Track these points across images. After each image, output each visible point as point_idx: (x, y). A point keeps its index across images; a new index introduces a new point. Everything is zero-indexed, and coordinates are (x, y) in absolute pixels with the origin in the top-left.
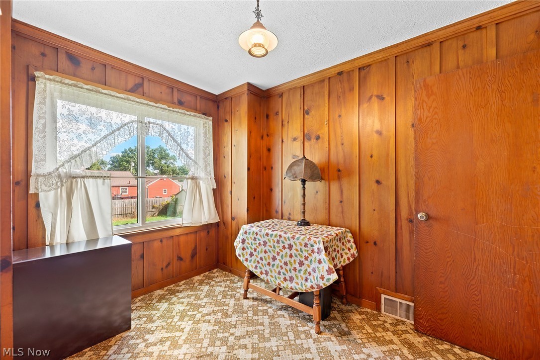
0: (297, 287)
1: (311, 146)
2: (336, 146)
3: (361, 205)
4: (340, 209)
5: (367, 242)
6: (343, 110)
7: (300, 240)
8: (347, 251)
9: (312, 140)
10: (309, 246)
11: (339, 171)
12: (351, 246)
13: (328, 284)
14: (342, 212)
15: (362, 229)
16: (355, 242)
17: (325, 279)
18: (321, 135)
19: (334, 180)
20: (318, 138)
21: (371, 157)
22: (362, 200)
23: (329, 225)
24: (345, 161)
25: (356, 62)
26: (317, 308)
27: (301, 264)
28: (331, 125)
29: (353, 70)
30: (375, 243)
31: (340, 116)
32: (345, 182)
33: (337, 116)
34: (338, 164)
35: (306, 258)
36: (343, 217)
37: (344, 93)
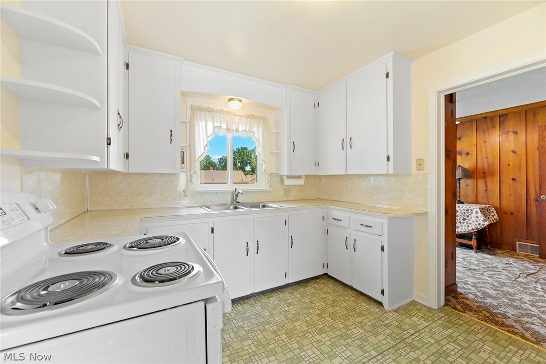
0: (462, 230)
1: (462, 158)
2: (482, 159)
3: (501, 192)
4: (485, 195)
5: (506, 213)
6: (487, 137)
7: (464, 208)
8: (492, 216)
9: (463, 155)
10: (470, 210)
11: (485, 173)
12: (495, 215)
13: (483, 227)
14: (487, 197)
15: (502, 206)
16: (497, 213)
17: (481, 225)
18: (470, 153)
19: (480, 178)
20: (468, 154)
21: (509, 165)
22: (502, 189)
23: (477, 204)
24: (489, 168)
25: (497, 112)
26: (475, 240)
27: (464, 219)
28: (478, 146)
29: (495, 117)
30: (512, 214)
31: (485, 142)
32: (489, 180)
33: (483, 141)
34: (483, 169)
35: (468, 216)
36: (488, 200)
37: (488, 129)
